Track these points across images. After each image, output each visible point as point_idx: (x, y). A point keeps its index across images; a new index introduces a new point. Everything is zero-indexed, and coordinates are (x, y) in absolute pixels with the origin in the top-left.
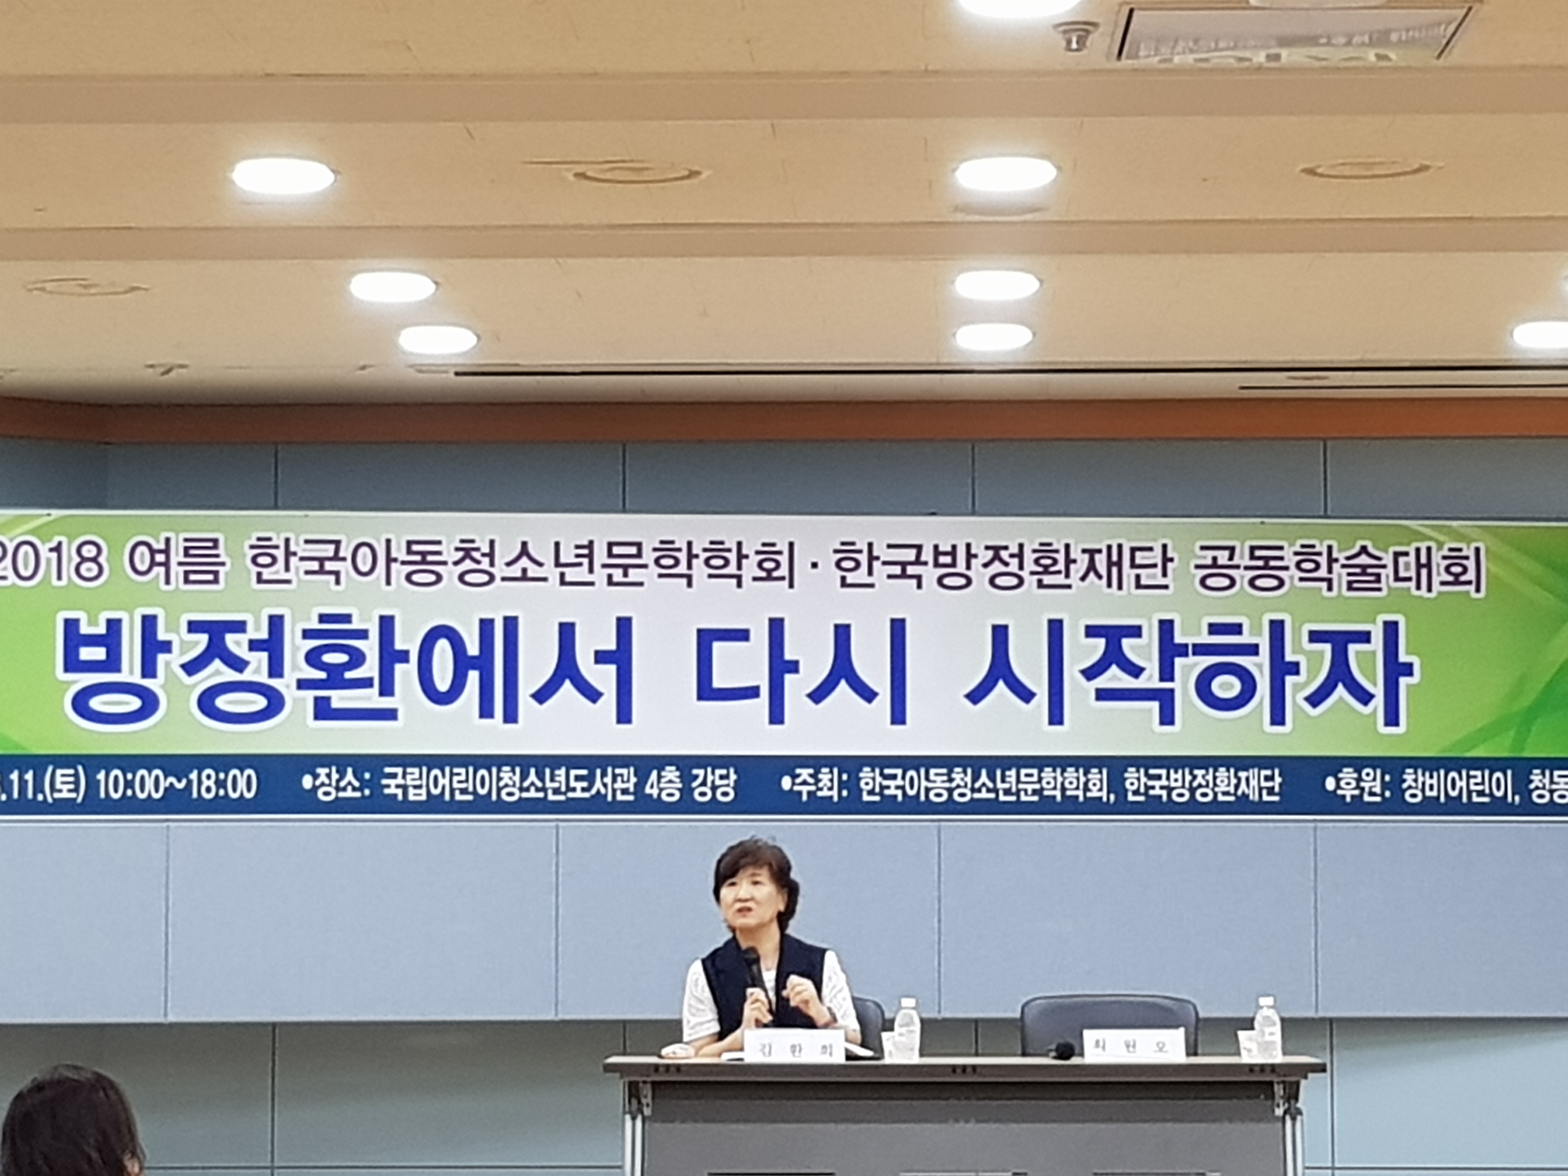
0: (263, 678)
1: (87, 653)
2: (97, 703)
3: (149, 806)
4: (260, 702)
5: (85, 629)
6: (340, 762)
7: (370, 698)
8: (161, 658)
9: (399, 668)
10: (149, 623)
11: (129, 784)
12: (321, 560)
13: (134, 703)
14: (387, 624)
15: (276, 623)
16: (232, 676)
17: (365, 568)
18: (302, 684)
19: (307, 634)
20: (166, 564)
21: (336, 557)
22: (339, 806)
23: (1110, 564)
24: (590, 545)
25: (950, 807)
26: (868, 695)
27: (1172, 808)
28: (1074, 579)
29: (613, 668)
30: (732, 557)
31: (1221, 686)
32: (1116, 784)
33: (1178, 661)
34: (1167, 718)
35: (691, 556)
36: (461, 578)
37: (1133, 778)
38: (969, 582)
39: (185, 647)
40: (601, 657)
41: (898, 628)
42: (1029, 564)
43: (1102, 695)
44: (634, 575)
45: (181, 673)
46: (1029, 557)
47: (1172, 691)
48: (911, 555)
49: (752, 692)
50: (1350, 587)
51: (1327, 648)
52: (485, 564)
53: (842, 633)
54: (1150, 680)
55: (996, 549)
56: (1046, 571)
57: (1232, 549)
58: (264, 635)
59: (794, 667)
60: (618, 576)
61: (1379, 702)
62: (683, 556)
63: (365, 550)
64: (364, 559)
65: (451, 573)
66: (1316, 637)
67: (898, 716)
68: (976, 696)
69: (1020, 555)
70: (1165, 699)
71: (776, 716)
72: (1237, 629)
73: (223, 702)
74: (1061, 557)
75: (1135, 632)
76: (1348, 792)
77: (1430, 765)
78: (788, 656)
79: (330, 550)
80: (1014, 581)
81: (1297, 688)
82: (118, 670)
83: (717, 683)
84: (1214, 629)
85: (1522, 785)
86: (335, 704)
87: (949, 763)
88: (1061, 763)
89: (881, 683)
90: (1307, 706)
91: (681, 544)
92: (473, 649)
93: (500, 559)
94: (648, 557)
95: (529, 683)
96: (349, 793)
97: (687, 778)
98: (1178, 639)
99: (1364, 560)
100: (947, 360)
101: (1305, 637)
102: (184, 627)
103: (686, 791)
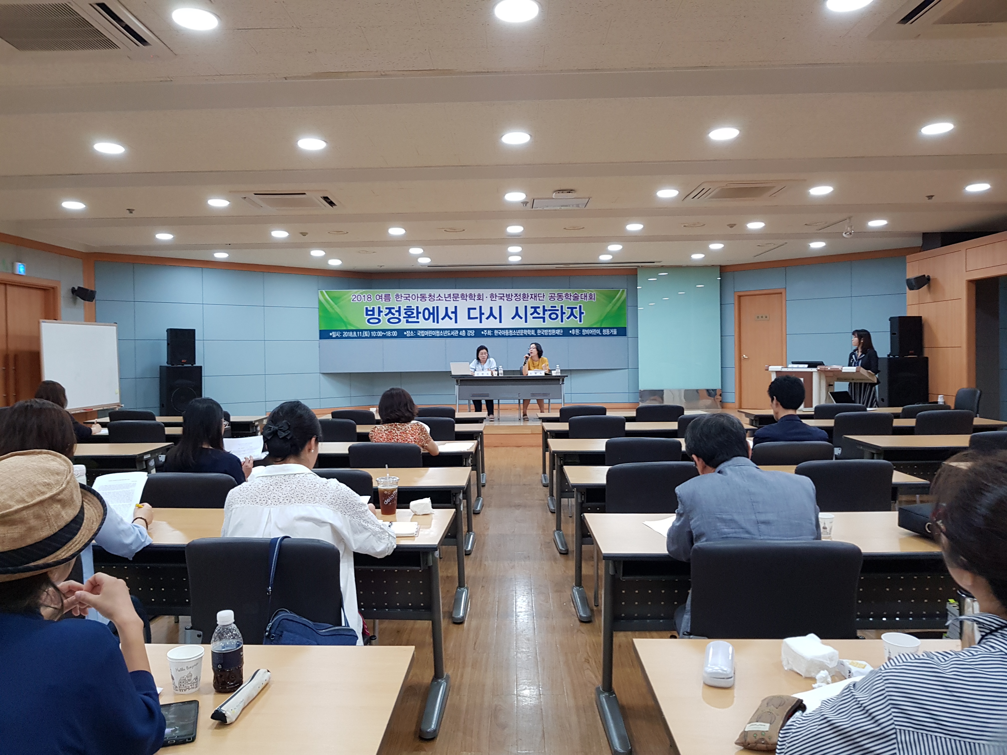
0: (398, 316)
1: (369, 313)
2: (371, 321)
3: (380, 337)
4: (397, 320)
5: (369, 309)
6: (410, 330)
7: (415, 320)
8: (381, 314)
9: (420, 315)
10: (379, 308)
11: (377, 334)
12: (407, 297)
13: (377, 321)
14: (417, 307)
15: (399, 307)
16: (392, 316)
17: (414, 298)
18: (404, 317)
19: (405, 309)
20: (382, 298)
21: (409, 297)
22: (411, 337)
23: (535, 296)
24: (450, 295)
25: (509, 336)
26: (496, 318)
27: (545, 336)
28: (529, 299)
29: (454, 315)
30: (473, 296)
31: (553, 316)
32: (536, 332)
33: (546, 312)
34: (544, 321)
35: (467, 296)
36: (429, 300)
37: (539, 331)
38: (512, 300)
39: (385, 312)
40: (452, 312)
41: (500, 307)
42: (522, 297)
43: (534, 318)
44: (457, 299)
45: (385, 316)
46: (522, 296)
47: (544, 317)
48: (502, 295)
49: (477, 318)
50: (574, 300)
51: (570, 310)
52: (433, 298)
53: (491, 308)
54: (541, 315)
55: (516, 294)
56: (524, 298)
57: (554, 294)
58: (398, 309)
59: (483, 314)
60: (455, 299)
61: (578, 319)
62: (465, 296)
63: (414, 296)
64: (414, 297)
65: (427, 299)
66: (568, 308)
67: (500, 322)
68: (513, 318)
69: (520, 295)
70: (544, 318)
71: (481, 322)
72: (555, 307)
73: (391, 320)
74: (527, 295)
75: (539, 307)
76: (573, 333)
77: (586, 328)
78: (483, 312)
79: (408, 296)
80: (519, 300)
81: (565, 316)
82: (374, 315)
83: (471, 316)
84: (552, 307)
85: (601, 332)
86: (409, 321)
87: (509, 329)
88: (527, 329)
89: (498, 316)
90: (567, 319)
91: (465, 294)
92: (431, 311)
93: (436, 297)
94: (460, 296)
95: (441, 316)
96: (412, 335)
97: (466, 332)
98: (546, 308)
99: (576, 295)
100: (508, 263)
101: (566, 308)
102: (385, 308)
103: (466, 334)
